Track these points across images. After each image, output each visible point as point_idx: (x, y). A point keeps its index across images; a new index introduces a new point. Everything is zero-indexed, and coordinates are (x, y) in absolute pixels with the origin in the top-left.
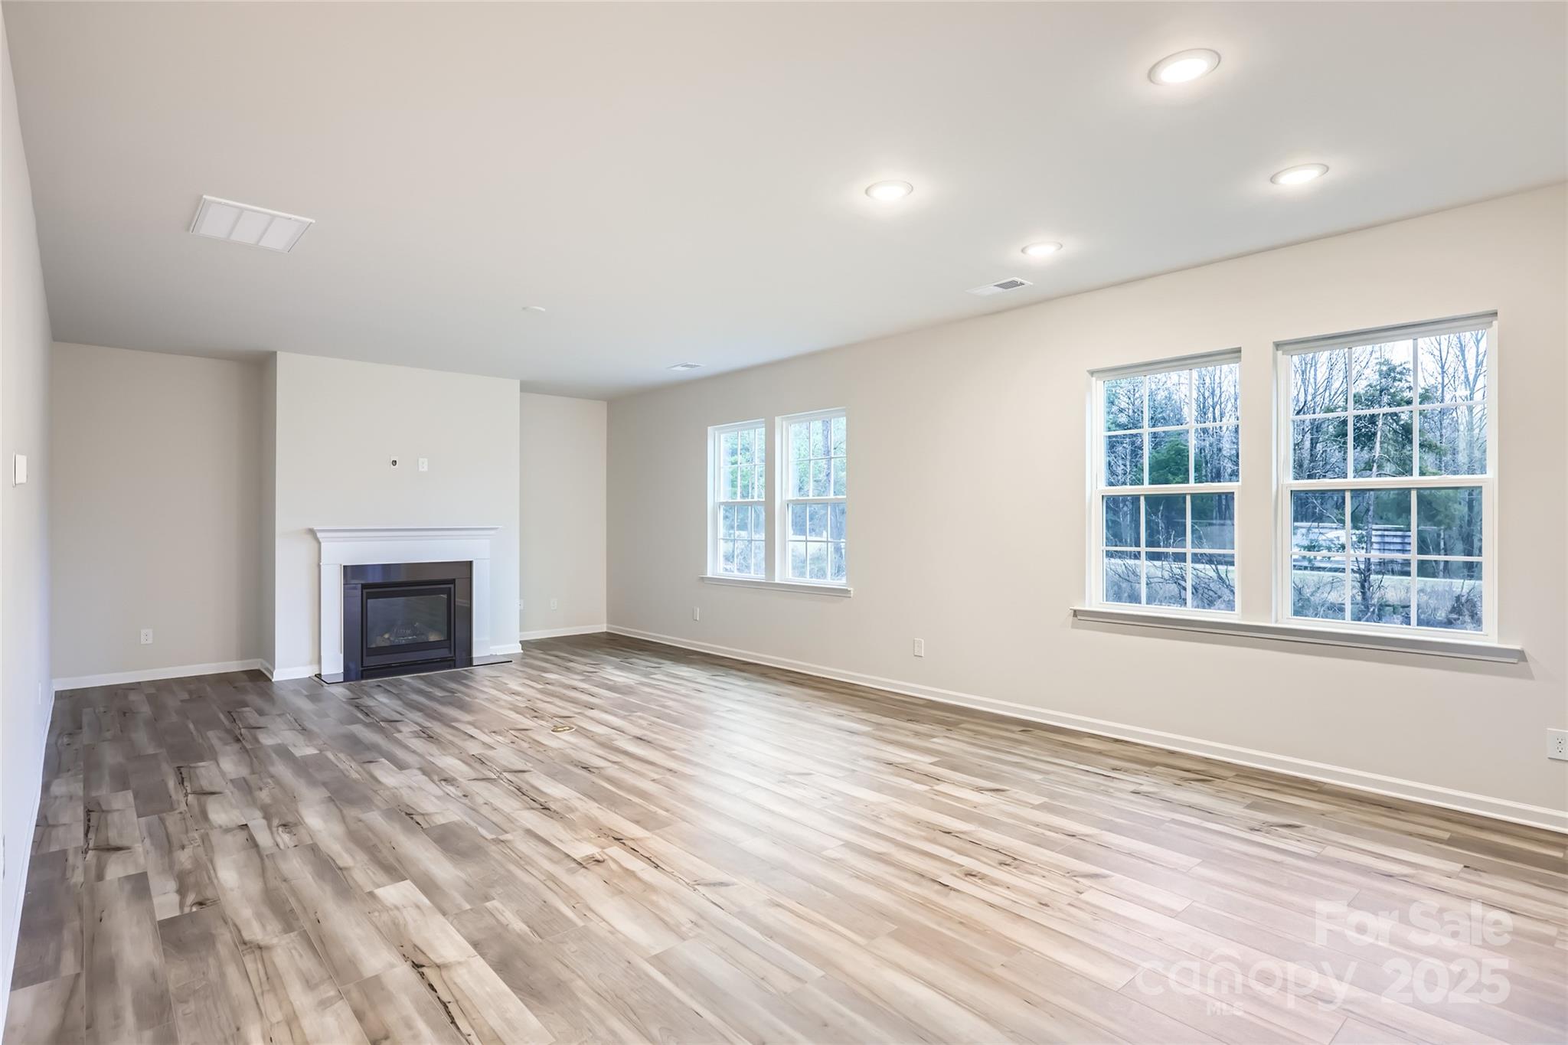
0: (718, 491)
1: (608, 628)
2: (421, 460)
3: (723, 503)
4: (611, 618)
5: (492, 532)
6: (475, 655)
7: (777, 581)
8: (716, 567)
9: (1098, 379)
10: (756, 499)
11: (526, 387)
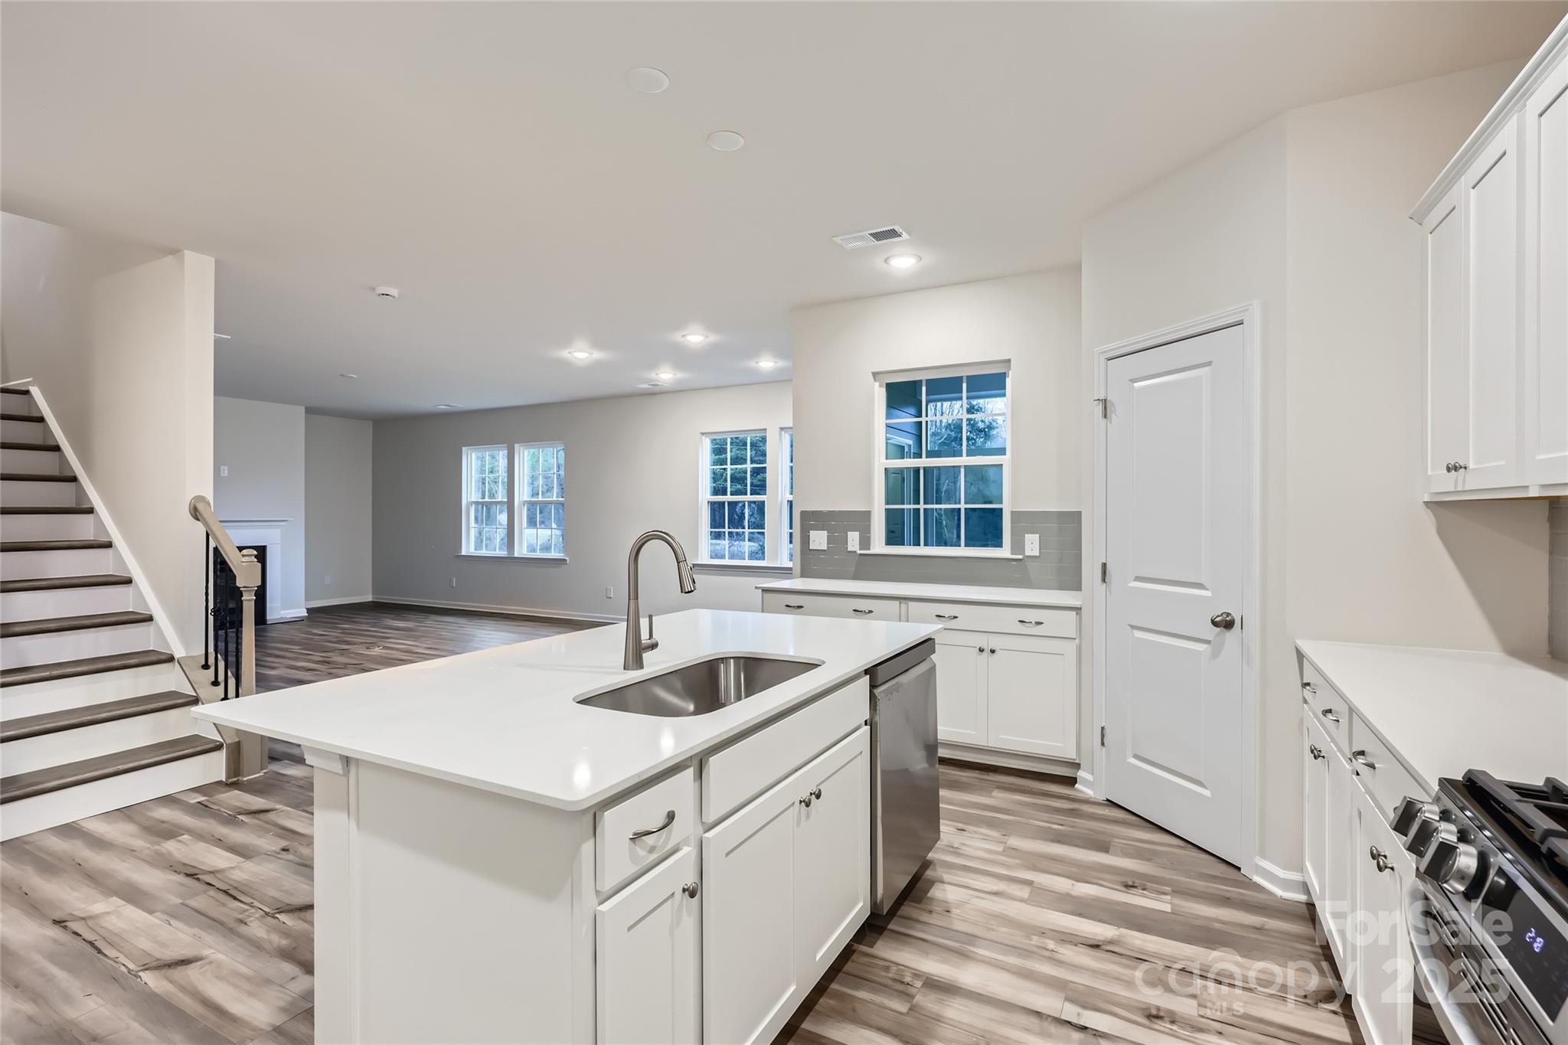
0: (470, 493)
1: (373, 598)
2: (222, 467)
3: (474, 502)
4: (376, 590)
5: (284, 523)
6: (268, 618)
7: (516, 555)
8: (468, 548)
9: (706, 437)
10: (500, 500)
11: (310, 411)
